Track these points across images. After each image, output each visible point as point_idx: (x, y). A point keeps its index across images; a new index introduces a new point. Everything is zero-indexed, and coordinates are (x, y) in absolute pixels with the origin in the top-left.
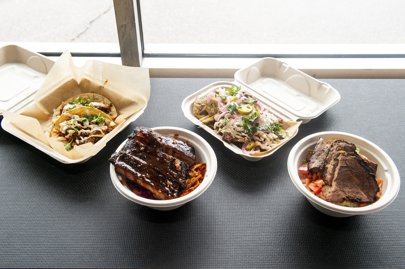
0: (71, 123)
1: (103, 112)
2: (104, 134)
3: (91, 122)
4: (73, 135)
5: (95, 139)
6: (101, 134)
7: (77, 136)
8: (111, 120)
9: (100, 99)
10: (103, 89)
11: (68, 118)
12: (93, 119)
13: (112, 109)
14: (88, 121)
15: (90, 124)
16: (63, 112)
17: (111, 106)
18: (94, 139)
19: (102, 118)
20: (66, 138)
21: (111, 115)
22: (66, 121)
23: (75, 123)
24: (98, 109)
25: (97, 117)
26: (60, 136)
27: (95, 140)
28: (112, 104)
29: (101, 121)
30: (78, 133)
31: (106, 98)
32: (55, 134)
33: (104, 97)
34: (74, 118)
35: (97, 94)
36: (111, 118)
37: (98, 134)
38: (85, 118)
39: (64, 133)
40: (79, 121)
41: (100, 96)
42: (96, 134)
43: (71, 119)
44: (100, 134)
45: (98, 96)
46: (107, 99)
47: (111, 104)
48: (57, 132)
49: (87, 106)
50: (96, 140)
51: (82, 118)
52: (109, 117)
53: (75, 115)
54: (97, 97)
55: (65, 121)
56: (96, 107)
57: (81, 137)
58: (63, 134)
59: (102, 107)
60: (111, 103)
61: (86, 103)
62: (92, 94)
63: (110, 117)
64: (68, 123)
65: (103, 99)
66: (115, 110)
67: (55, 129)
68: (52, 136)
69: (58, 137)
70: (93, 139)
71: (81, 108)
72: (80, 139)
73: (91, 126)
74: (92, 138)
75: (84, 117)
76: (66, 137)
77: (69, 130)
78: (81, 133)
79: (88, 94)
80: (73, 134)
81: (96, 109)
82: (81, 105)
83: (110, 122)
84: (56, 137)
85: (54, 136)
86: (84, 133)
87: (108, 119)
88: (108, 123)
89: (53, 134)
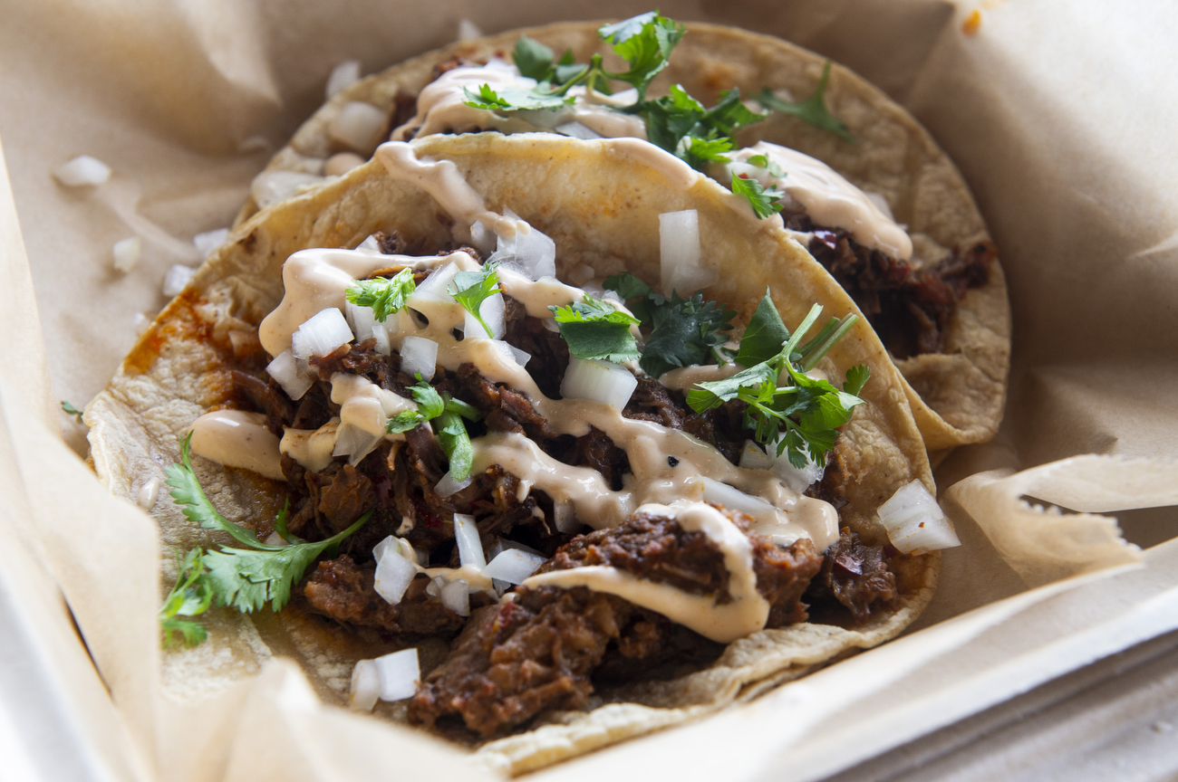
0: (424, 296)
1: (856, 315)
2: (762, 609)
3: (664, 380)
4: (373, 463)
5: (626, 630)
6: (724, 599)
7: (417, 495)
8: (911, 455)
9: (880, 143)
10: (965, 43)
11: (423, 224)
12: (708, 358)
13: (965, 317)
14: (630, 354)
15: (639, 405)
16: (399, 131)
17: (972, 275)
18: (612, 627)
19: (816, 391)
20: (289, 463)
21: (931, 386)
22: (388, 248)
23: (472, 326)
24: (816, 248)
25: (763, 347)
26: (240, 399)
27: (612, 646)
28: (996, 267)
29: (796, 419)
30: (444, 467)
31: (947, 168)
32: (201, 352)
33: (932, 146)
34: (483, 255)
35: (862, 84)
36: (923, 423)
37: (686, 586)
38: (612, 306)
39: (297, 389)
40: (534, 308)
41: (895, 120)
42: (657, 577)
43: (449, 246)
44: (706, 591)
45: (865, 100)
46: (956, 179)
47: (979, 249)
48: (235, 340)
49: (697, 161)
50: (627, 650)
51: (578, 293)
52: (905, 408)
53: (512, 221)
54: (854, 112)
55: (372, 241)
56: (799, 216)
57: (466, 535)
58: (278, 389)
59: (868, 244)
60: (982, 236)
61: (706, 126)
62: (816, 64)
63: (916, 411)
64: (379, 286)
65: (911, 168)
66: (1006, 345)
67: (236, 296)
68: (164, 367)
69: (209, 406)
70: (595, 627)
71: (619, 160)
72: (442, 552)
73: (649, 436)
74: (582, 598)
75: (608, 282)
76: (287, 442)
77: (363, 383)
78: (488, 480)
79: (769, 45)
80: (385, 445)
81: (796, 241)
82: (638, 123)
83: (893, 471)
84: (190, 392)
85: (177, 377)
86: (526, 486)
87: (881, 428)
88: (862, 475)
89: (187, 344)
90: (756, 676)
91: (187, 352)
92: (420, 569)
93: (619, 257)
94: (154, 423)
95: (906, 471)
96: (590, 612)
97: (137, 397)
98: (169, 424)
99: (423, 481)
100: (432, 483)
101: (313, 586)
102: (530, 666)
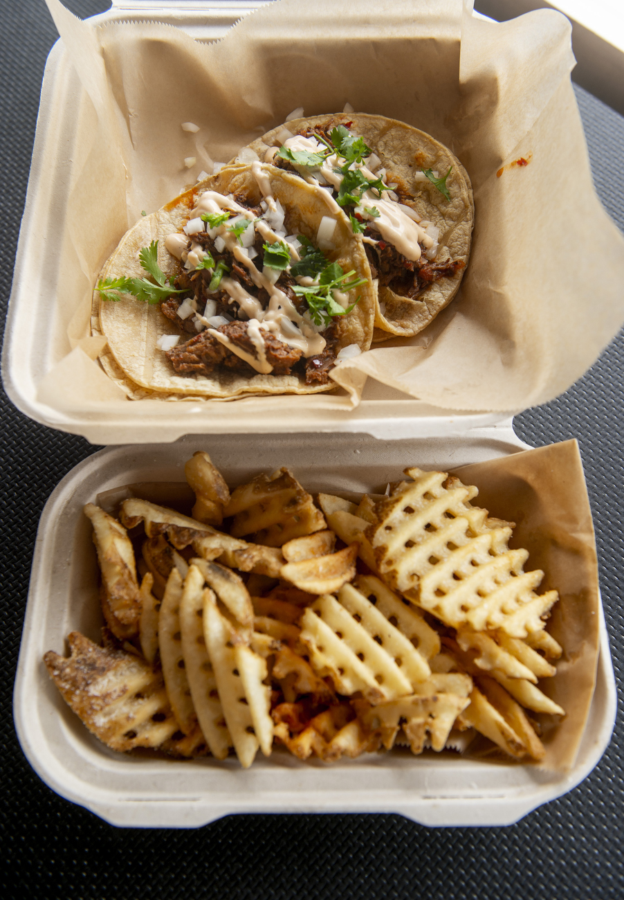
17: (447, 272)
18: (222, 355)
30: (210, 284)
31: (469, 226)
40: (265, 238)
45: (460, 186)
46: (469, 231)
47: (458, 263)
52: (372, 317)
57: (210, 306)
60: (463, 258)
65: (457, 220)
68: (175, 212)
70: (218, 353)
72: (201, 309)
78: (220, 291)
83: (357, 337)
84: (177, 224)
85: (176, 217)
86: (231, 300)
87: (361, 321)
88: (345, 334)
89: (184, 207)
90: (249, 390)
91: (184, 210)
92: (195, 312)
93: (310, 228)
94: (161, 230)
95: (362, 339)
96: (217, 347)
97: (161, 219)
98: (164, 231)
99: (203, 286)
100: (205, 288)
101: (165, 305)
102: (194, 356)
